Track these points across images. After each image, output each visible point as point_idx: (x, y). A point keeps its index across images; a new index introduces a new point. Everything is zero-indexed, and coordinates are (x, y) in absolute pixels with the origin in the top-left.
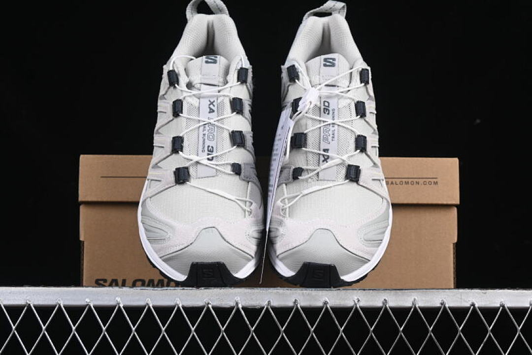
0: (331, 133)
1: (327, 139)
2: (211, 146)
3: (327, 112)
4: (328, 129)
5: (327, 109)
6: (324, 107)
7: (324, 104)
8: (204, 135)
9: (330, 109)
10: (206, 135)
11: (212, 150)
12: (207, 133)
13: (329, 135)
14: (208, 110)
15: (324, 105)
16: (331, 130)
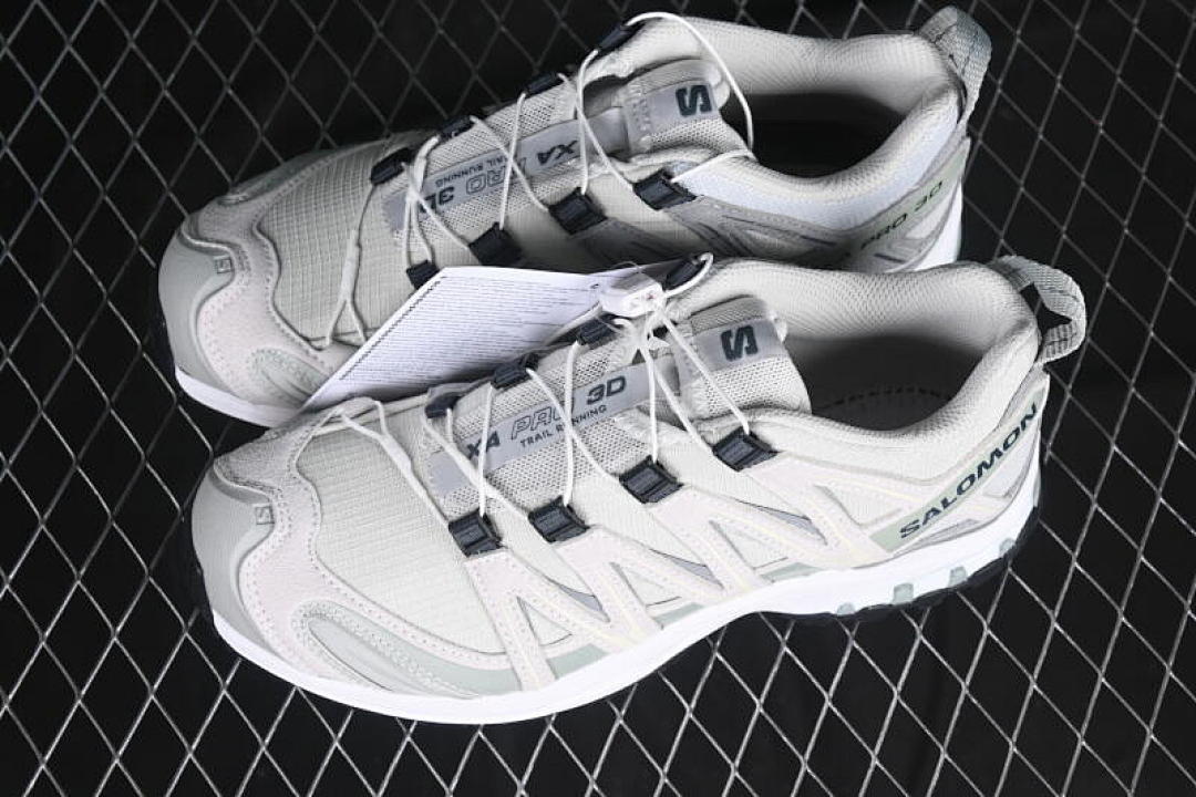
0: (541, 428)
1: (521, 429)
2: (453, 193)
3: (593, 397)
4: (547, 419)
5: (601, 394)
6: (606, 384)
7: (614, 381)
8: (480, 168)
9: (605, 401)
10: (481, 172)
11: (445, 199)
12: (484, 171)
13: (532, 430)
14: (545, 149)
15: (610, 383)
16: (547, 427)
